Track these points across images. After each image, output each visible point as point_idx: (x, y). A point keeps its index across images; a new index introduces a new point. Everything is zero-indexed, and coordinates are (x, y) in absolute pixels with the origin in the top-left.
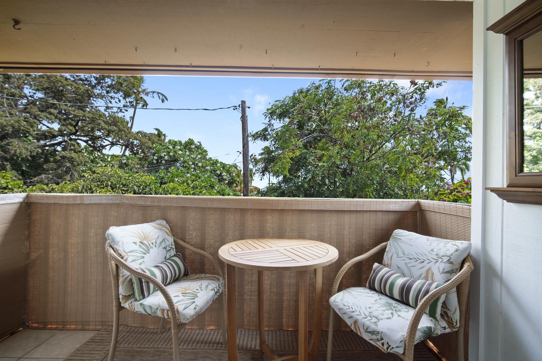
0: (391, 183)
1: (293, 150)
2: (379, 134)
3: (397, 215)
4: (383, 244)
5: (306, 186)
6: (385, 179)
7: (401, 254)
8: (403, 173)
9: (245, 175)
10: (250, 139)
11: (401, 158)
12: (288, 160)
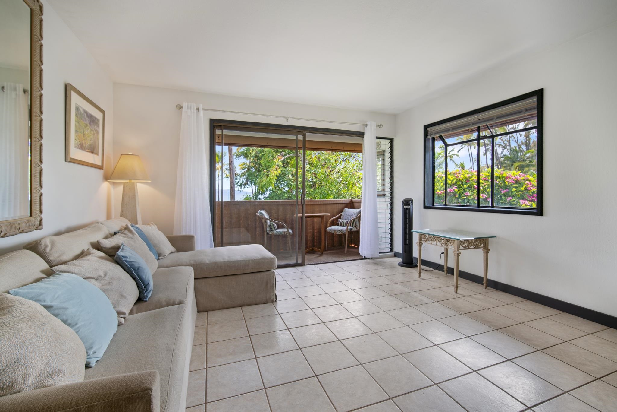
0: (344, 192)
1: (276, 169)
2: (336, 159)
3: (345, 205)
4: (341, 214)
5: (286, 196)
6: (340, 190)
7: (346, 215)
8: (351, 186)
9: (232, 189)
10: (235, 157)
11: (350, 176)
12: (274, 177)
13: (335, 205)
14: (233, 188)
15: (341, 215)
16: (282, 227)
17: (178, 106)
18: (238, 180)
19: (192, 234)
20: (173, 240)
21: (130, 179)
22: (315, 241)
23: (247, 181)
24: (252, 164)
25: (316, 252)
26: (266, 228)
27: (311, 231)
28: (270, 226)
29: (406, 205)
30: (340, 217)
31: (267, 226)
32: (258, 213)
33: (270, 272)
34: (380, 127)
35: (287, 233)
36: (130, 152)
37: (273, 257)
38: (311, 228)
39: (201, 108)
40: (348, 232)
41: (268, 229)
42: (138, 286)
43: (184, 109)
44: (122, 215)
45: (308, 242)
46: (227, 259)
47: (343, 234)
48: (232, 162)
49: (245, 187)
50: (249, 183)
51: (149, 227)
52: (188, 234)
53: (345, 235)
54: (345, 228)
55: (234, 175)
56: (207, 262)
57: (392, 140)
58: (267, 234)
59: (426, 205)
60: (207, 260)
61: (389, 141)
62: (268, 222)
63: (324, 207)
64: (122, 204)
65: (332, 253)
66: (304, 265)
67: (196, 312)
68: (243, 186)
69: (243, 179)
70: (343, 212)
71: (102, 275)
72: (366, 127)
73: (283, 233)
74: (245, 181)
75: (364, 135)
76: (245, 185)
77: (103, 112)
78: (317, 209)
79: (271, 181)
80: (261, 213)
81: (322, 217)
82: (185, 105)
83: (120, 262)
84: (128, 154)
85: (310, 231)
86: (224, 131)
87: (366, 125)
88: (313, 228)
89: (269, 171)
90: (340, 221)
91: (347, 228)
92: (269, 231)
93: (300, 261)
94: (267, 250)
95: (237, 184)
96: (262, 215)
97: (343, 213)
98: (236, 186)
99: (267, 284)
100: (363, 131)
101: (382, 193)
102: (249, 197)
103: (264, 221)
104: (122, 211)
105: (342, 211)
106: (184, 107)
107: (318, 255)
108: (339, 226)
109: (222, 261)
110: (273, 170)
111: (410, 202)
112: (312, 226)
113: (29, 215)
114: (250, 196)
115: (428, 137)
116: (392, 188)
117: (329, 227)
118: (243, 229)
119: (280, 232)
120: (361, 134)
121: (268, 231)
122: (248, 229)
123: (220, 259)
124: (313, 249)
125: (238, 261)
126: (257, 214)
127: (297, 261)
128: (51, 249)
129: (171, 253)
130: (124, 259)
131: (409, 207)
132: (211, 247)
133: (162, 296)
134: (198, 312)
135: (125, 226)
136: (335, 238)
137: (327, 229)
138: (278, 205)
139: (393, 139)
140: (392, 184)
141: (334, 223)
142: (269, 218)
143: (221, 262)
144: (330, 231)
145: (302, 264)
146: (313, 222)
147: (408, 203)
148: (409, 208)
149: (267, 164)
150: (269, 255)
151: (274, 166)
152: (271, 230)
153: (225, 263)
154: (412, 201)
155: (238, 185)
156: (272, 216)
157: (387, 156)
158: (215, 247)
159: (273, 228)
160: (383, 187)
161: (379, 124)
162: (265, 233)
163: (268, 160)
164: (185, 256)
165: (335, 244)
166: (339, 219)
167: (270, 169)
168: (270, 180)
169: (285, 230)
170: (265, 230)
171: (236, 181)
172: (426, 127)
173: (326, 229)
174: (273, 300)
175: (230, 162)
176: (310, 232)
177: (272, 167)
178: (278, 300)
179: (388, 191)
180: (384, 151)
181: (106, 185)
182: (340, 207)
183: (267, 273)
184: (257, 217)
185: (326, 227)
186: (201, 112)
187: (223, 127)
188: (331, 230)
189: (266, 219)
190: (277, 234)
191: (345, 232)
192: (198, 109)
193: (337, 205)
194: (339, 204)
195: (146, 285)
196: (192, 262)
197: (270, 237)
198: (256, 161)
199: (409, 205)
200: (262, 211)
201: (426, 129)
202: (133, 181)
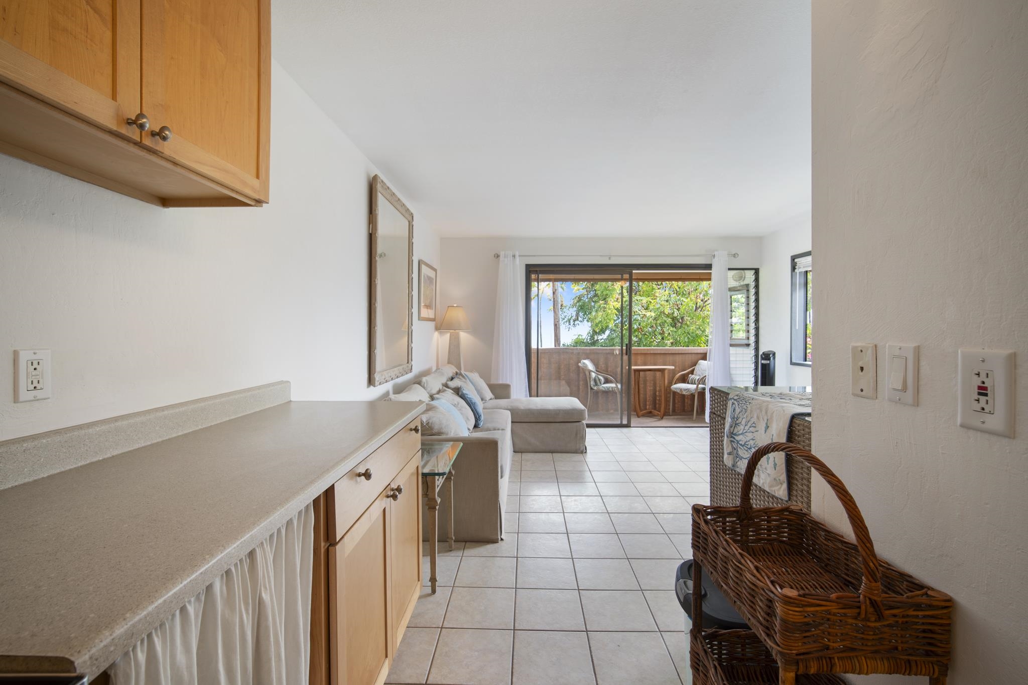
1: (618, 299)
4: (693, 367)
9: (556, 327)
12: (614, 311)
13: (687, 356)
14: (558, 326)
15: (694, 370)
16: (611, 382)
17: (496, 255)
18: (565, 314)
19: (508, 382)
20: (492, 387)
21: (455, 330)
22: (657, 402)
23: (577, 315)
24: (584, 292)
25: (655, 416)
26: (590, 382)
27: (652, 388)
28: (595, 380)
29: (766, 360)
30: (692, 372)
31: (591, 379)
32: (580, 362)
33: (580, 423)
34: (734, 257)
35: (616, 389)
36: (455, 304)
37: (583, 409)
38: (652, 385)
39: (517, 254)
40: (699, 393)
41: (592, 383)
42: (475, 416)
43: (501, 258)
44: (449, 363)
45: (647, 403)
46: (539, 407)
47: (692, 394)
48: (556, 290)
49: (574, 324)
50: (580, 319)
51: (472, 374)
52: (504, 382)
53: (694, 396)
54: (694, 386)
55: (560, 307)
56: (522, 408)
57: (757, 271)
58: (591, 389)
59: (794, 361)
60: (522, 406)
61: (753, 272)
62: (593, 375)
63: (670, 358)
64: (449, 352)
65: (678, 418)
66: (630, 427)
67: (512, 452)
68: (572, 323)
69: (572, 312)
70: (697, 366)
71: (456, 403)
72: (714, 258)
73: (611, 389)
74: (574, 314)
75: (711, 267)
76: (574, 321)
77: (435, 270)
78: (661, 361)
79: (609, 317)
80: (584, 363)
81: (662, 371)
82: (502, 254)
83: (464, 398)
84: (454, 306)
85: (649, 388)
86: (540, 275)
87: (714, 256)
88: (655, 385)
89: (606, 303)
90: (691, 377)
91: (697, 387)
92: (594, 385)
93: (625, 422)
94: (580, 403)
95: (564, 319)
96: (585, 365)
97: (697, 368)
98: (562, 322)
99: (576, 434)
100: (710, 263)
101: (746, 342)
102: (581, 338)
103: (587, 373)
104: (449, 359)
105: (695, 364)
106: (501, 256)
107: (656, 419)
108: (689, 383)
109: (535, 408)
110: (612, 300)
111: (771, 356)
112: (652, 382)
113: (407, 362)
114: (582, 336)
115: (796, 270)
116: (757, 335)
117: (675, 384)
118: (563, 382)
119: (607, 387)
120: (709, 266)
121: (592, 386)
122: (569, 383)
123: (533, 407)
124: (651, 412)
125: (549, 410)
126: (580, 364)
127: (621, 421)
128: (427, 385)
129: (491, 399)
130: (466, 396)
131: (768, 362)
132: (526, 396)
133: (490, 425)
134: (514, 452)
135: (455, 372)
136: (686, 400)
137: (672, 387)
138: (607, 354)
139: (758, 269)
140: (757, 329)
141: (684, 379)
142: (594, 370)
143: (535, 410)
144: (675, 391)
145: (628, 426)
146: (655, 377)
147: (768, 357)
148: (769, 364)
149: (605, 293)
150: (581, 406)
151: (614, 296)
152: (596, 384)
153: (538, 410)
154: (774, 354)
155: (565, 321)
156: (600, 367)
157: (752, 291)
158: (530, 397)
159: (598, 382)
160: (747, 334)
161: (733, 253)
162: (589, 388)
163: (605, 287)
164: (503, 402)
165: (686, 408)
166: (690, 375)
167: (609, 300)
168: (607, 315)
169: (613, 385)
170: (589, 385)
171: (563, 315)
172: (793, 258)
173: (671, 385)
174: (583, 451)
175: (554, 291)
176: (650, 390)
177: (610, 297)
178: (588, 451)
179: (752, 339)
180: (747, 285)
181: (436, 334)
182: (694, 358)
183: (577, 424)
184: (581, 368)
185: (670, 384)
186: (518, 259)
187: (538, 272)
188: (676, 388)
189: (590, 371)
190: (604, 389)
191: (694, 392)
192: (514, 256)
193: (690, 355)
194: (693, 355)
195: (480, 416)
196: (509, 407)
197: (596, 393)
198: (590, 287)
199: (769, 359)
200: (585, 361)
201: (794, 260)
202: (457, 331)
